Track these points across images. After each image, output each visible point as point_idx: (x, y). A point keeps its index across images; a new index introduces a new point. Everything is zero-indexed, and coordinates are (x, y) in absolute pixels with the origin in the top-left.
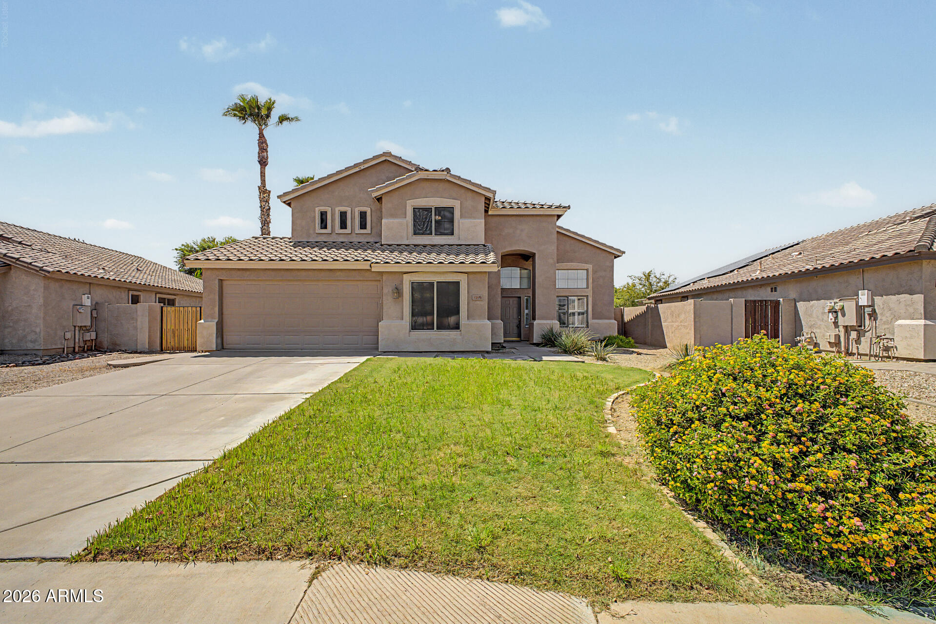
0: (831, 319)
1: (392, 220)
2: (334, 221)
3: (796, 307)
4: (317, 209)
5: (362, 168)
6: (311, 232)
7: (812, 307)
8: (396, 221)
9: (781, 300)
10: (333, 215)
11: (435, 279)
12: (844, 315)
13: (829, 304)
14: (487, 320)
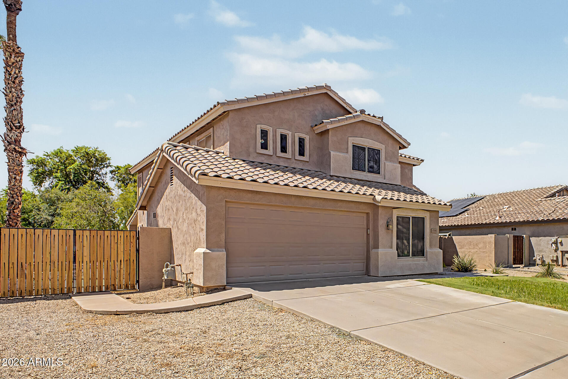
0: (554, 247)
1: (338, 154)
2: (274, 142)
3: (530, 240)
4: (259, 126)
5: (307, 95)
6: (251, 150)
7: (540, 240)
8: (341, 154)
9: (524, 236)
10: (275, 136)
11: (411, 214)
12: (562, 245)
13: (554, 239)
14: (439, 249)
